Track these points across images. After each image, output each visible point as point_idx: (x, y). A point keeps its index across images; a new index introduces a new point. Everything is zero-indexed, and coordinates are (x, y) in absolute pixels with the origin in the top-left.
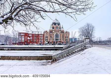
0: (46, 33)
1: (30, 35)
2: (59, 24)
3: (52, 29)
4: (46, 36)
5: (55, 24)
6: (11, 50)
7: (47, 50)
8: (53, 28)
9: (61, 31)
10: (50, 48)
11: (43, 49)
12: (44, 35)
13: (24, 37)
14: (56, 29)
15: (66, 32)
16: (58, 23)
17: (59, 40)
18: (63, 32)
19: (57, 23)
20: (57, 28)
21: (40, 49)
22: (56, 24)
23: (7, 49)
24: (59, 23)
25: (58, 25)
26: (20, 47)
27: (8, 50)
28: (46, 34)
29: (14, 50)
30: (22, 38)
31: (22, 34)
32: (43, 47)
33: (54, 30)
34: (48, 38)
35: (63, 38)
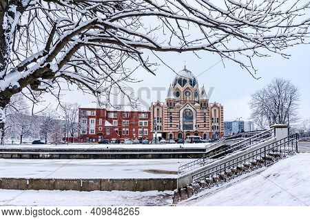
0: (158, 107)
1: (112, 116)
2: (193, 83)
3: (172, 97)
4: (156, 116)
5: (181, 81)
6: (60, 157)
7: (160, 157)
8: (178, 94)
9: (198, 103)
10: (170, 150)
11: (150, 156)
12: (152, 114)
13: (95, 119)
15: (215, 105)
16: (191, 81)
17: (195, 129)
18: (204, 105)
19: (188, 80)
20: (188, 94)
21: (140, 155)
22: (185, 81)
23: (49, 156)
24: (195, 80)
25: (190, 86)
26: (83, 150)
27: (51, 157)
28: (158, 113)
29: (68, 157)
30: (88, 123)
31: (89, 113)
32: (150, 150)
33: (179, 99)
34: (164, 124)
35: (205, 122)
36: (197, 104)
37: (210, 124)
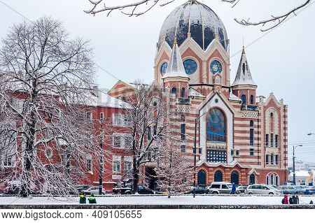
5: (203, 35)
8: (190, 66)
14: (211, 74)
15: (271, 103)
16: (220, 33)
17: (230, 160)
20: (215, 68)
22: (209, 34)
33: (194, 79)
35: (252, 143)
36: (232, 97)
37: (261, 148)
